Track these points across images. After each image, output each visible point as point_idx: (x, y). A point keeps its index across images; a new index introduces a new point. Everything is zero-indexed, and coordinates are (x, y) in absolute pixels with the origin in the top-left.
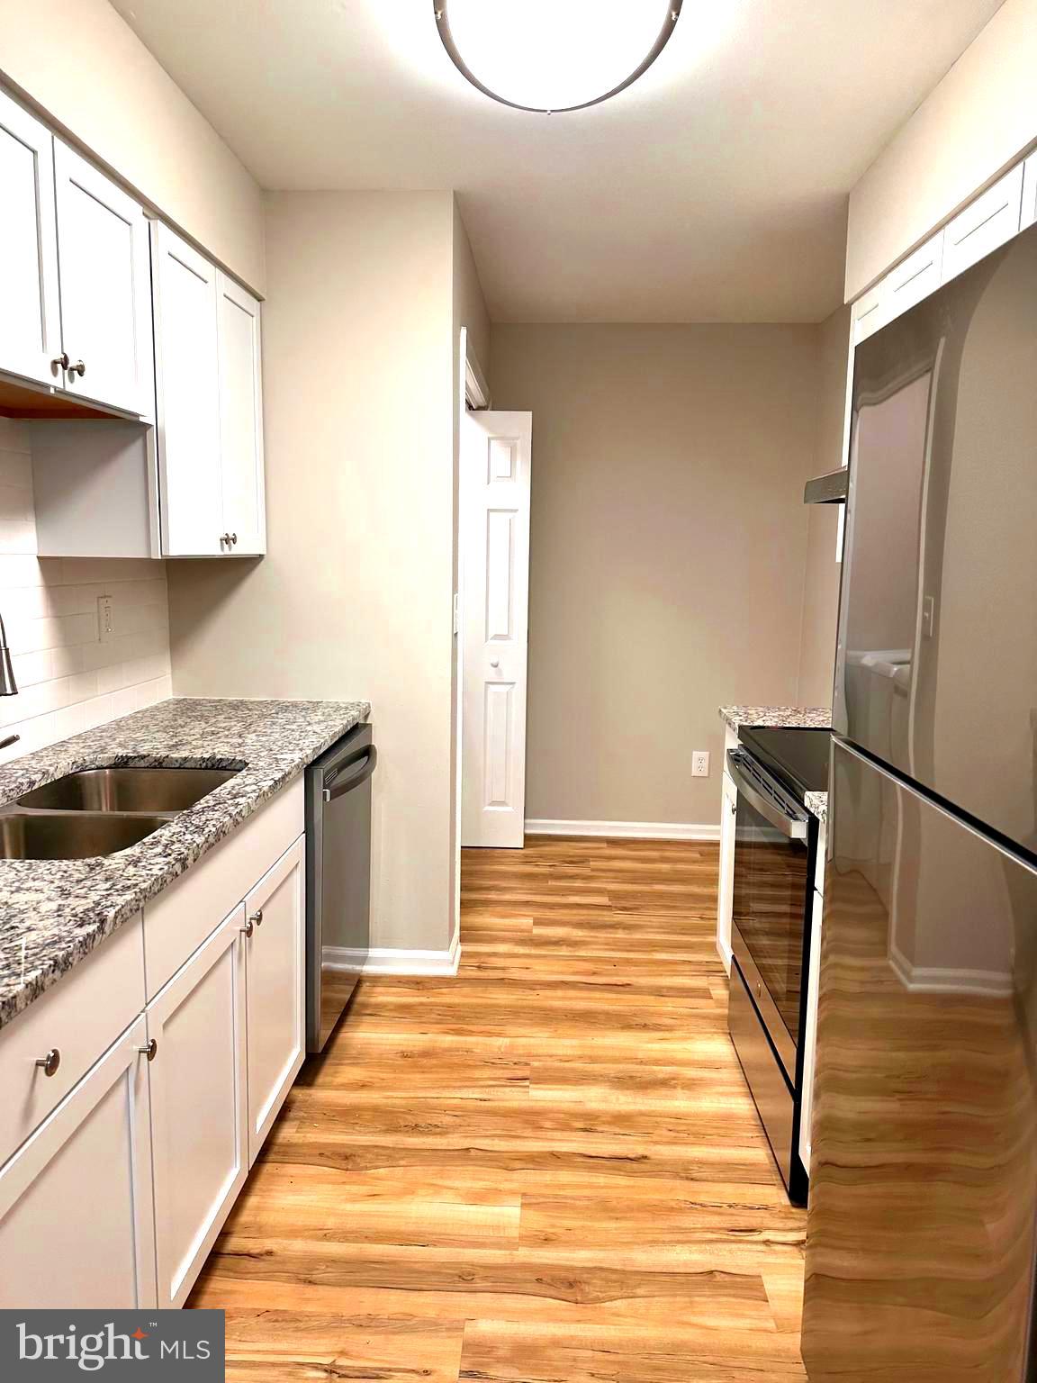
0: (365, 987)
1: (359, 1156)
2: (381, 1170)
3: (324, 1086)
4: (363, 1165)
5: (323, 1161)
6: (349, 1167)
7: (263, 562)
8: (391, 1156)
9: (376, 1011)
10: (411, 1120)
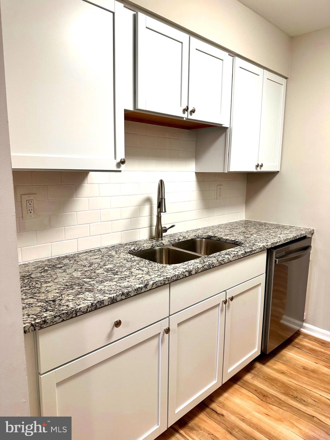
0: (301, 337)
1: (269, 398)
2: (275, 407)
3: (268, 367)
4: (269, 401)
5: (255, 392)
6: (264, 400)
7: (279, 174)
8: (281, 404)
9: (301, 347)
10: (295, 394)
